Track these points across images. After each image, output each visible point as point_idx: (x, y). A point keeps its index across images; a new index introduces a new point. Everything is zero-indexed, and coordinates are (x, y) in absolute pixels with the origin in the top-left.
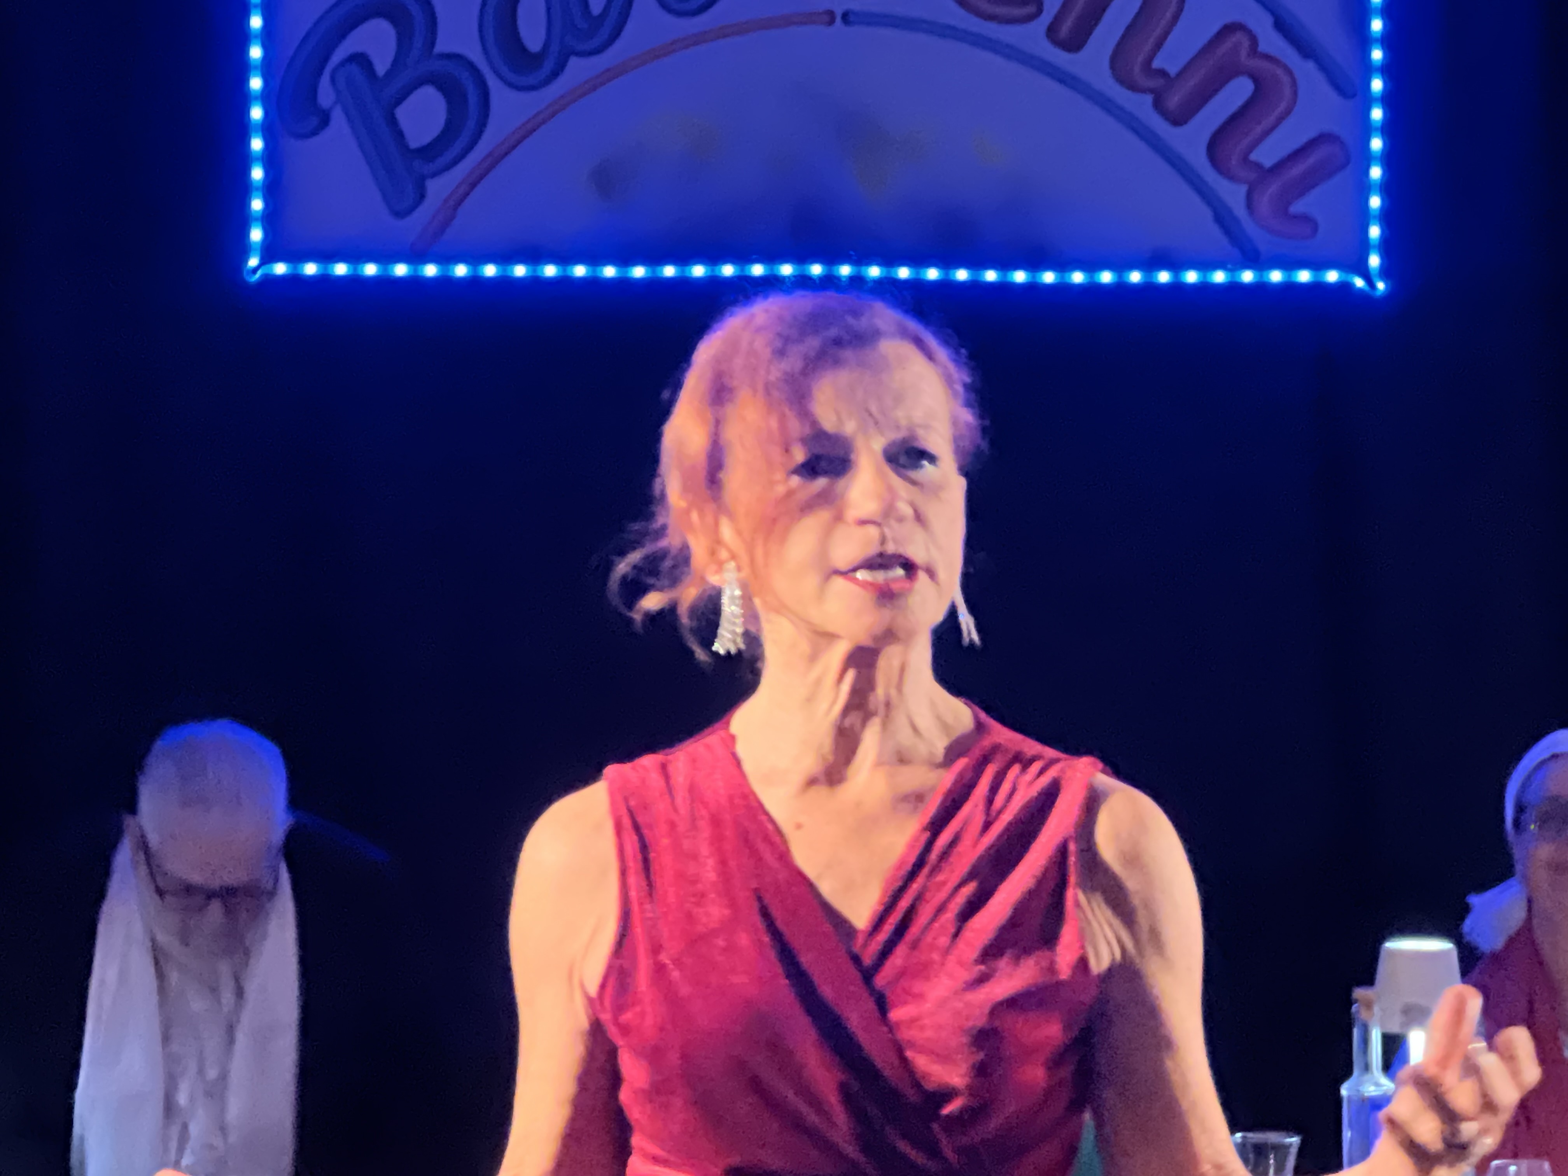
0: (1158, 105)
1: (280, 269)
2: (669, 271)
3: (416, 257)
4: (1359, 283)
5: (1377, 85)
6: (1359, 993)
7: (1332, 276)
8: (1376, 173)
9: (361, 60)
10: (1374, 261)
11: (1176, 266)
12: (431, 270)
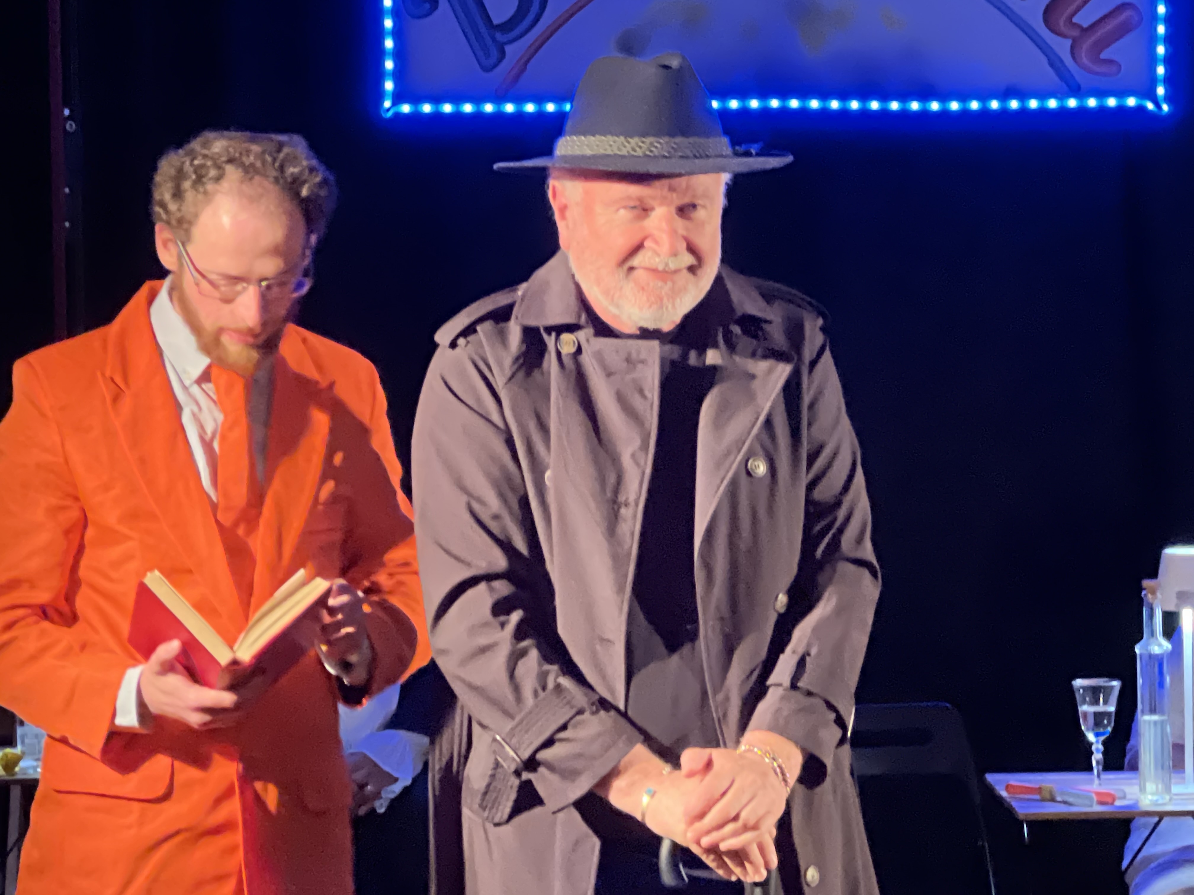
1: (406, 108)
3: (499, 98)
4: (1150, 106)
6: (1146, 583)
7: (1131, 102)
8: (1161, 29)
10: (1161, 91)
11: (1022, 95)
12: (509, 108)
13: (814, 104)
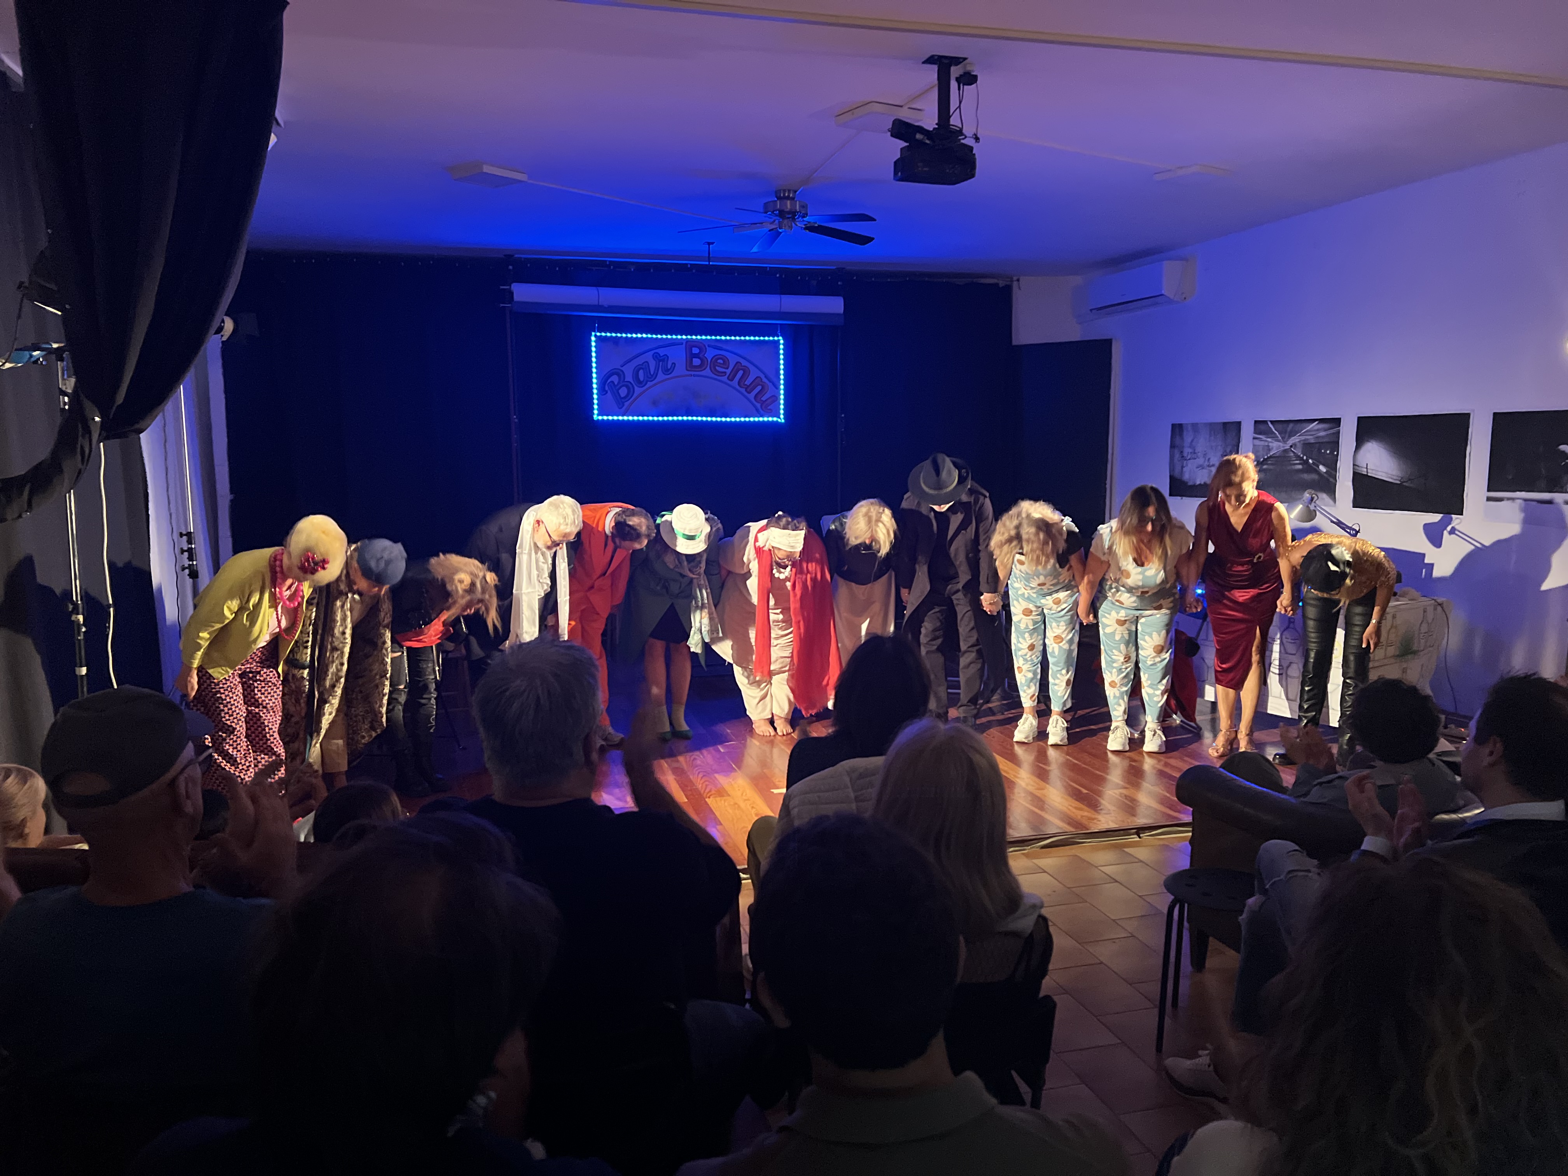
0: (746, 390)
1: (600, 418)
2: (665, 418)
3: (623, 416)
4: (779, 420)
5: (782, 387)
7: (775, 419)
8: (782, 402)
9: (612, 382)
10: (782, 416)
12: (625, 418)
13: (699, 419)
